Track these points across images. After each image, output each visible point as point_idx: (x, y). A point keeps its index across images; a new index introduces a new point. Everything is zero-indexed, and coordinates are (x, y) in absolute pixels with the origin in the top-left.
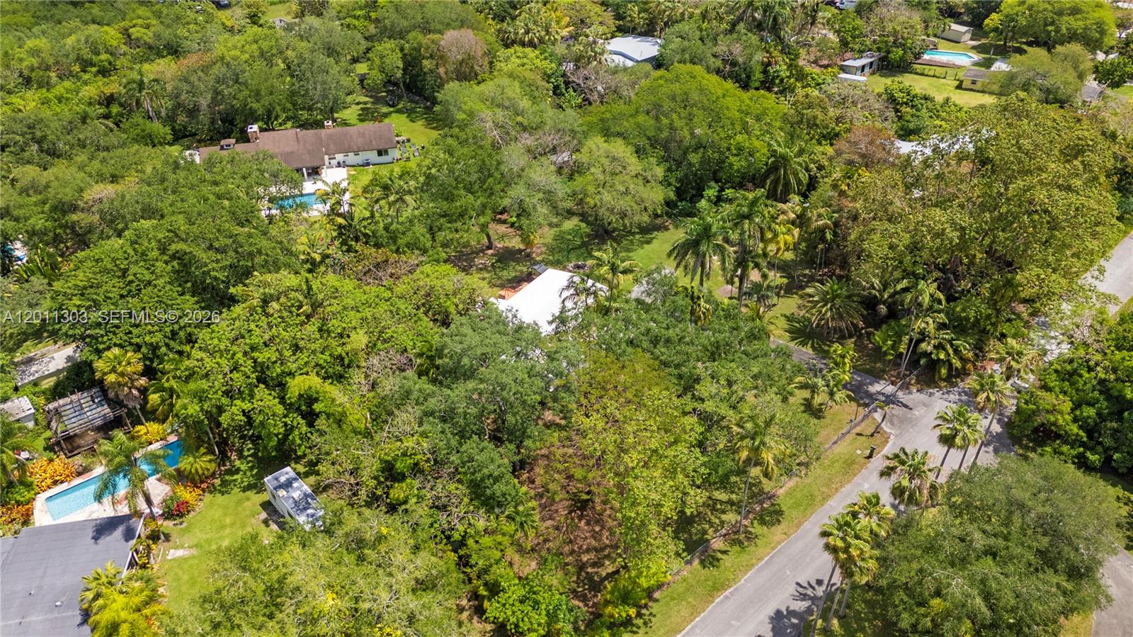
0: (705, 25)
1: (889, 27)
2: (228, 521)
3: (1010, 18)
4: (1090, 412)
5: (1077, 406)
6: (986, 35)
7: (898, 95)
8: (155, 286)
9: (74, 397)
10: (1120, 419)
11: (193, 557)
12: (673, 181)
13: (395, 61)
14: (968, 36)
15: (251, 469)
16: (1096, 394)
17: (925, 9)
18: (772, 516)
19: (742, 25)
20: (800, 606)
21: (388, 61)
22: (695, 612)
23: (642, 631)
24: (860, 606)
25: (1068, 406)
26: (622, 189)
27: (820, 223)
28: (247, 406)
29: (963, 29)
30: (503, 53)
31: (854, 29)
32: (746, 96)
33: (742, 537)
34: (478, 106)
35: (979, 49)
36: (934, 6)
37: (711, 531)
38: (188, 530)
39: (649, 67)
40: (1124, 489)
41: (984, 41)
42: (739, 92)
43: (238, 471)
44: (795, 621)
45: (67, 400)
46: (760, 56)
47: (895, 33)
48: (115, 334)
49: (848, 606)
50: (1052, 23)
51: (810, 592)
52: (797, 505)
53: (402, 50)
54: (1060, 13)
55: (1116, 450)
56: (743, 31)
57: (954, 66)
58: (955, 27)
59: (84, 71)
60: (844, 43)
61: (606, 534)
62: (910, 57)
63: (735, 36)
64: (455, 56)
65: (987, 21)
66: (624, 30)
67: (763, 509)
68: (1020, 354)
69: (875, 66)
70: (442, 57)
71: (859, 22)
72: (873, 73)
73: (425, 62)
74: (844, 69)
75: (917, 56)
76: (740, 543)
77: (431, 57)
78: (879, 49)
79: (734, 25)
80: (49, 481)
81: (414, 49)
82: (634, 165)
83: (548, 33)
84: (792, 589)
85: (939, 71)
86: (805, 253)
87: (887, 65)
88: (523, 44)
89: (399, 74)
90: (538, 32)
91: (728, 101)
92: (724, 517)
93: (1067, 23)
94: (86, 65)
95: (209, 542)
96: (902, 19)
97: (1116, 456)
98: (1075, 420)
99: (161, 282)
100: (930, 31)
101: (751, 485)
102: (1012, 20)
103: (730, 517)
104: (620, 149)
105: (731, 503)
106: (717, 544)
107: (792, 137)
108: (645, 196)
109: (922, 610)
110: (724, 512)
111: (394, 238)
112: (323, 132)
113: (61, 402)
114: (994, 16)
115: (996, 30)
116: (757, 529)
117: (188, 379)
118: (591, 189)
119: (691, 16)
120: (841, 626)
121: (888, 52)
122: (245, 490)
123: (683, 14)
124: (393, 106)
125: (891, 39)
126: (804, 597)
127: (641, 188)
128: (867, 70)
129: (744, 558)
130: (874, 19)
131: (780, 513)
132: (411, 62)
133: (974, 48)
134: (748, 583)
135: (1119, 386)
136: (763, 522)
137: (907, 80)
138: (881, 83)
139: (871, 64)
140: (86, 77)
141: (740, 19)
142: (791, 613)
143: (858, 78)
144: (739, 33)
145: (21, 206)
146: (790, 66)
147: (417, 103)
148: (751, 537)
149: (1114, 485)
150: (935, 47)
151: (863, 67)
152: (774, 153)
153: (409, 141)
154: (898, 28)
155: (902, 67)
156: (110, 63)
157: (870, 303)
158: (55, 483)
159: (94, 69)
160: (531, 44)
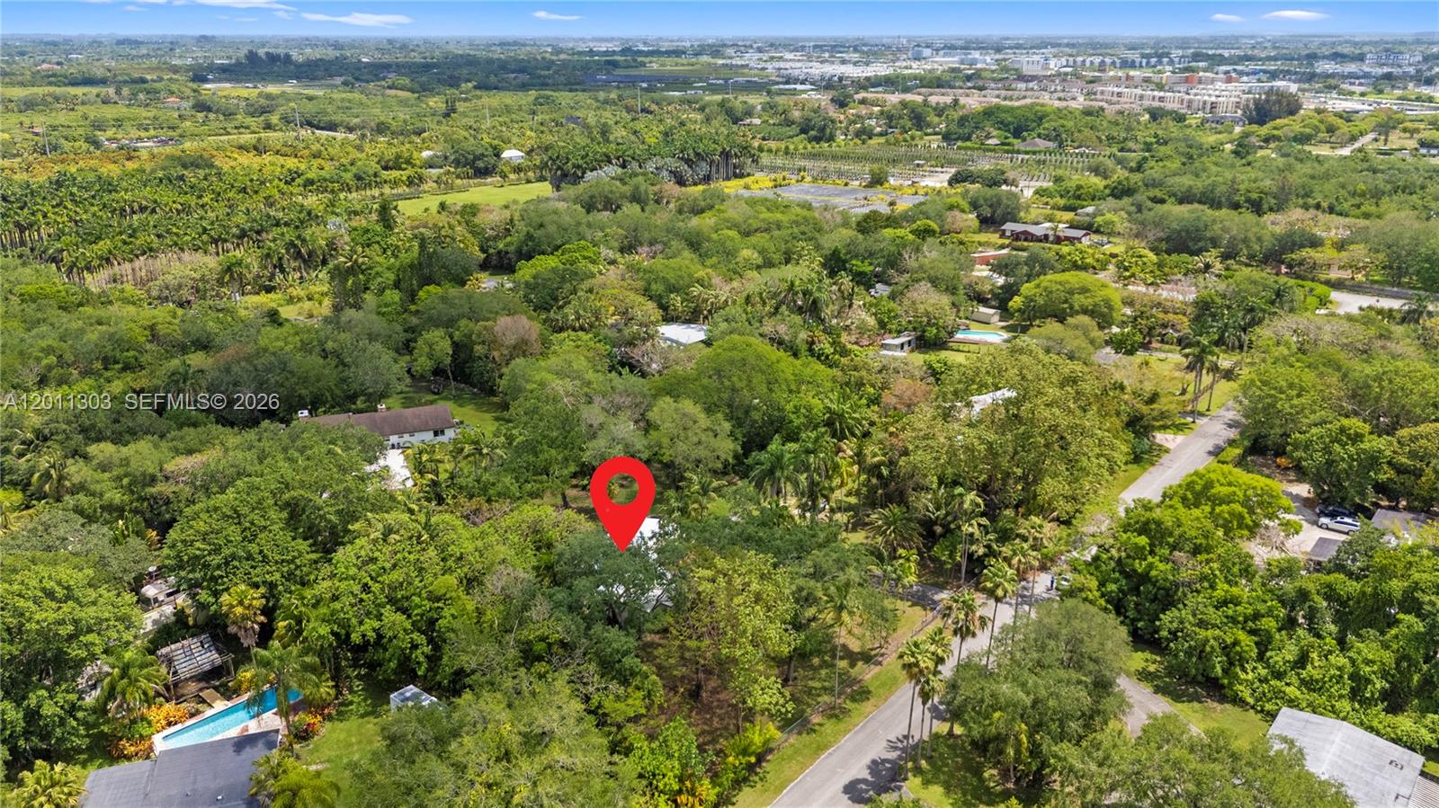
0: (749, 309)
1: (921, 308)
2: (354, 740)
3: (1029, 299)
4: (1112, 587)
5: (1102, 584)
6: (1011, 316)
7: (936, 365)
8: (270, 531)
9: (185, 642)
10: (1138, 594)
11: (327, 769)
12: (739, 436)
13: (444, 347)
14: (997, 318)
15: (365, 700)
16: (1117, 575)
17: (953, 294)
18: (862, 694)
19: (784, 307)
20: (893, 755)
21: (438, 348)
22: (803, 767)
23: (759, 785)
24: (945, 749)
25: (1094, 584)
26: (695, 439)
27: (876, 459)
28: (376, 624)
29: (992, 311)
30: (556, 337)
31: (889, 311)
32: (798, 362)
33: (837, 711)
34: (549, 377)
35: (1007, 329)
36: (962, 292)
37: (809, 710)
38: (316, 749)
39: (702, 345)
40: (1152, 653)
41: (1011, 322)
42: (791, 359)
43: (351, 703)
44: (888, 765)
45: (179, 645)
46: (803, 335)
47: (927, 314)
48: (234, 574)
49: (934, 750)
50: (1066, 301)
51: (900, 745)
52: (883, 684)
53: (451, 337)
54: (1071, 292)
55: (1140, 620)
56: (787, 313)
57: (986, 343)
58: (983, 309)
59: (106, 369)
60: (882, 325)
61: (716, 720)
62: (943, 334)
63: (779, 317)
64: (511, 340)
65: (1011, 304)
66: (669, 319)
67: (853, 691)
68: (1040, 526)
69: (913, 345)
70: (494, 342)
71: (892, 305)
72: (912, 351)
73: (477, 348)
74: (884, 346)
75: (951, 334)
76: (836, 716)
77: (483, 343)
78: (915, 329)
79: (777, 309)
80: (164, 722)
81: (465, 335)
82: (704, 420)
83: (597, 318)
84: (885, 744)
85: (973, 347)
86: (867, 497)
87: (923, 343)
88: (574, 329)
89: (448, 360)
90: (588, 317)
91: (783, 365)
92: (819, 699)
93: (1079, 300)
94: (107, 362)
95: (340, 757)
96: (932, 301)
97: (1140, 624)
98: (1103, 595)
99: (275, 527)
100: (961, 314)
101: (840, 675)
102: (1032, 300)
103: (826, 698)
104: (688, 406)
105: (825, 689)
106: (816, 719)
107: (845, 397)
108: (716, 445)
109: (987, 722)
110: (819, 695)
111: (484, 490)
112: (376, 415)
113: (173, 647)
114: (1016, 298)
115: (1019, 310)
116: (849, 705)
117: (315, 606)
118: (666, 441)
119: (734, 302)
120: (929, 764)
121: (924, 331)
122: (362, 716)
123: (726, 301)
124: (437, 394)
125: (925, 319)
126: (896, 748)
127: (712, 440)
128: (906, 347)
129: (842, 726)
130: (906, 302)
131: (869, 692)
132: (461, 349)
133: (1003, 328)
134: (848, 742)
135: (1130, 561)
136: (854, 700)
137: (944, 354)
138: (918, 359)
139: (909, 342)
140: (108, 374)
141: (782, 302)
142: (884, 761)
143: (899, 354)
144: (782, 314)
145: (98, 482)
146: (833, 344)
147: (463, 390)
148: (845, 712)
149: (1143, 651)
150: (968, 328)
151: (902, 345)
152: (829, 410)
153: (462, 423)
154: (930, 309)
155: (938, 344)
156: (136, 359)
157: (927, 524)
158: (169, 724)
159: (117, 366)
160: (582, 329)
